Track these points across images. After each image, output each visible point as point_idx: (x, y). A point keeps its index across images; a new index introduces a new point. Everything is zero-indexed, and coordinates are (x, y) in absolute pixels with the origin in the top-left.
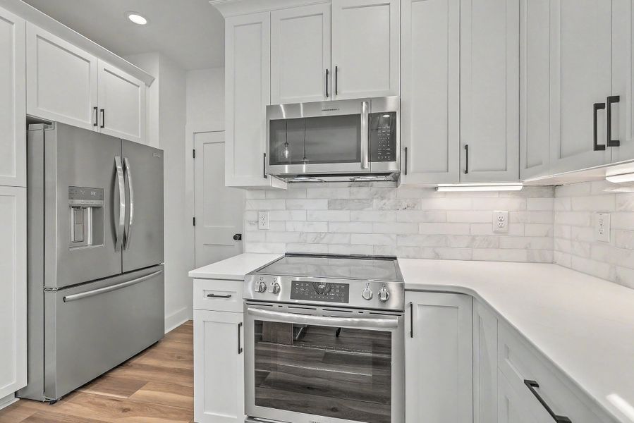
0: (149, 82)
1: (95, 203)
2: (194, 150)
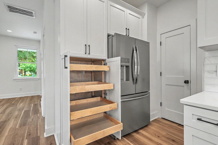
1: (127, 64)
2: (161, 42)
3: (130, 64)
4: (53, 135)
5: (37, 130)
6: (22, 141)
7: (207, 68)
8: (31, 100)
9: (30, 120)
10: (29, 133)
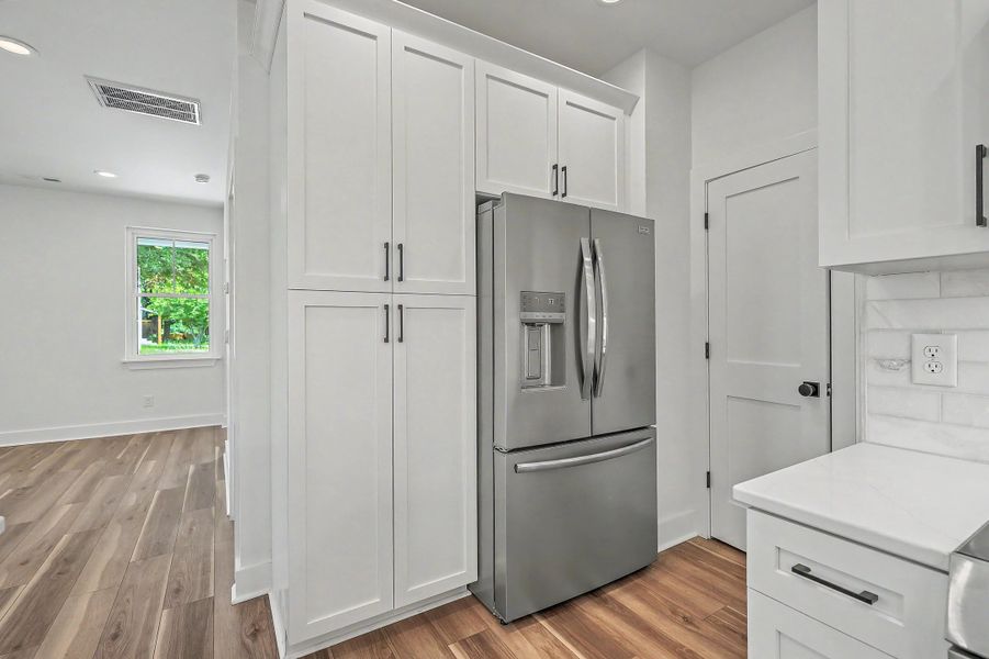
0: (628, 105)
1: (556, 316)
2: (706, 215)
3: (567, 318)
4: (266, 597)
5: (205, 571)
6: (148, 615)
7: (874, 346)
8: (187, 446)
9: (180, 530)
10: (175, 586)
